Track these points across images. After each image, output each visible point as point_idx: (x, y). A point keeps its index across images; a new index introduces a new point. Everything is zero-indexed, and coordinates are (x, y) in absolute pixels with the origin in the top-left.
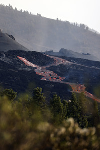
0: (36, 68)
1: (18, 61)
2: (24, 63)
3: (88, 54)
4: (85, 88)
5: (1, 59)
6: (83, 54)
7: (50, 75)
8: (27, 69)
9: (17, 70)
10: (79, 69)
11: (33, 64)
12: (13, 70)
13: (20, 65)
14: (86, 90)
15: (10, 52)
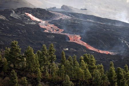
0: (40, 22)
1: (25, 16)
2: (30, 18)
3: (85, 9)
4: (80, 37)
5: (11, 15)
6: (81, 9)
7: (52, 28)
8: (32, 23)
9: (24, 24)
10: (76, 22)
11: (37, 19)
12: (20, 24)
13: (27, 19)
14: (81, 39)
15: (19, 9)
